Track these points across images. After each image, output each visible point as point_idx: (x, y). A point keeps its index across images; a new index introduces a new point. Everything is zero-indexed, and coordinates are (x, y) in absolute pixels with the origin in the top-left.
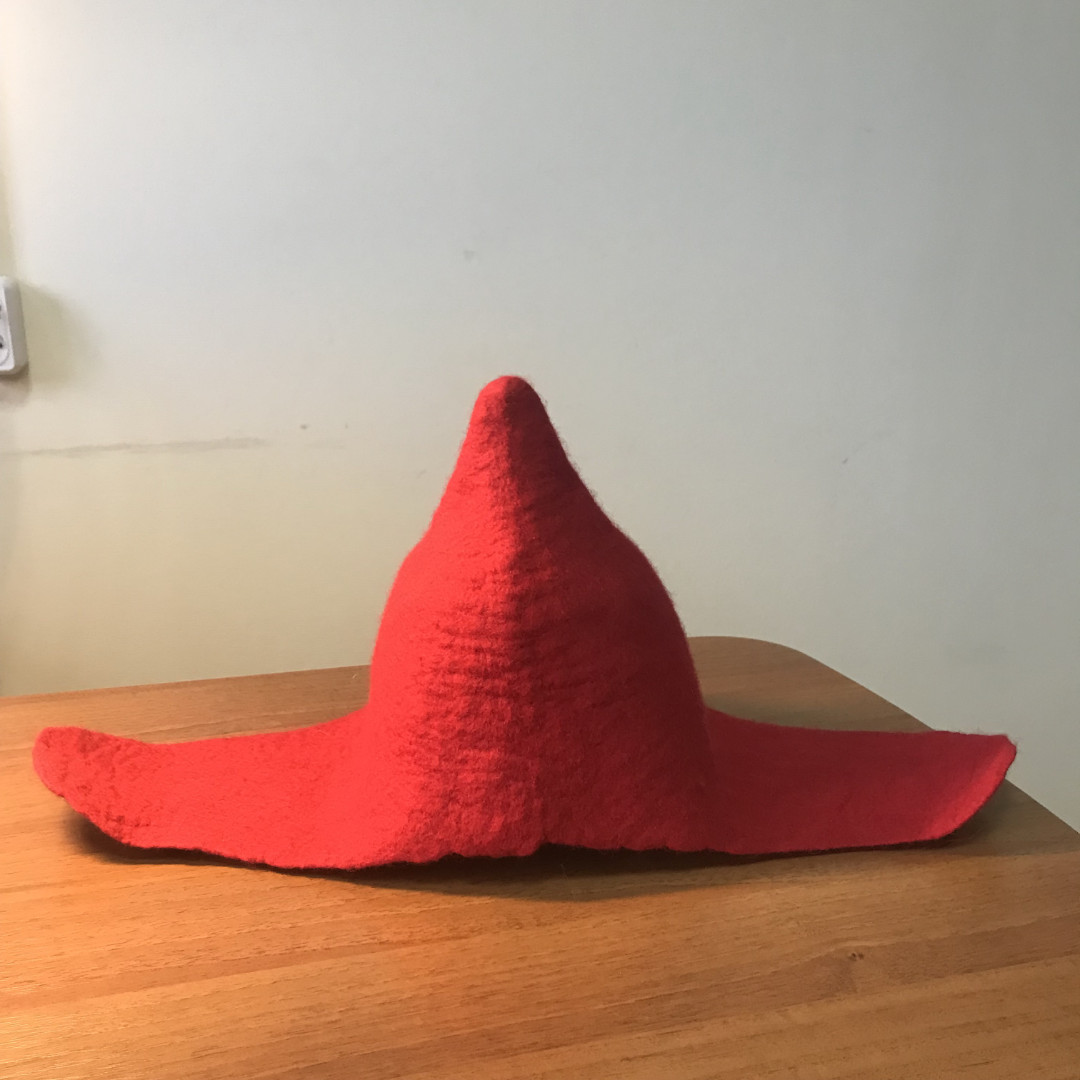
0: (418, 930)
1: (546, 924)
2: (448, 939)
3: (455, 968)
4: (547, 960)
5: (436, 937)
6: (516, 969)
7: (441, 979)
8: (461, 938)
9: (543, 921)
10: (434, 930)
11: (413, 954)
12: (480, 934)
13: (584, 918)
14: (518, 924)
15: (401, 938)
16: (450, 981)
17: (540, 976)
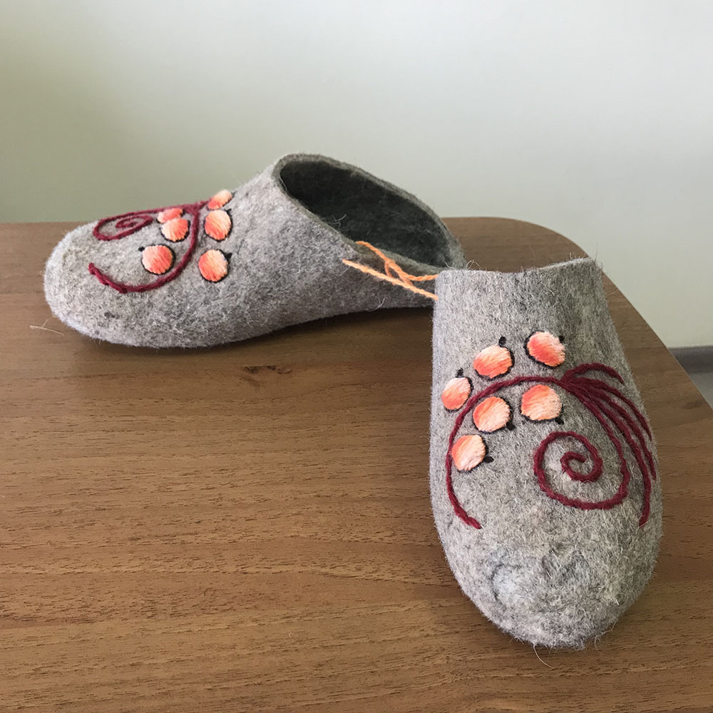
0: (50, 601)
1: (180, 615)
2: (73, 621)
3: (61, 669)
4: (159, 674)
5: (63, 615)
6: (122, 682)
7: (39, 685)
8: (88, 621)
9: (179, 609)
10: (66, 604)
11: (28, 639)
12: (109, 618)
13: (224, 611)
14: (152, 609)
15: (26, 611)
16: (48, 690)
17: (143, 697)
